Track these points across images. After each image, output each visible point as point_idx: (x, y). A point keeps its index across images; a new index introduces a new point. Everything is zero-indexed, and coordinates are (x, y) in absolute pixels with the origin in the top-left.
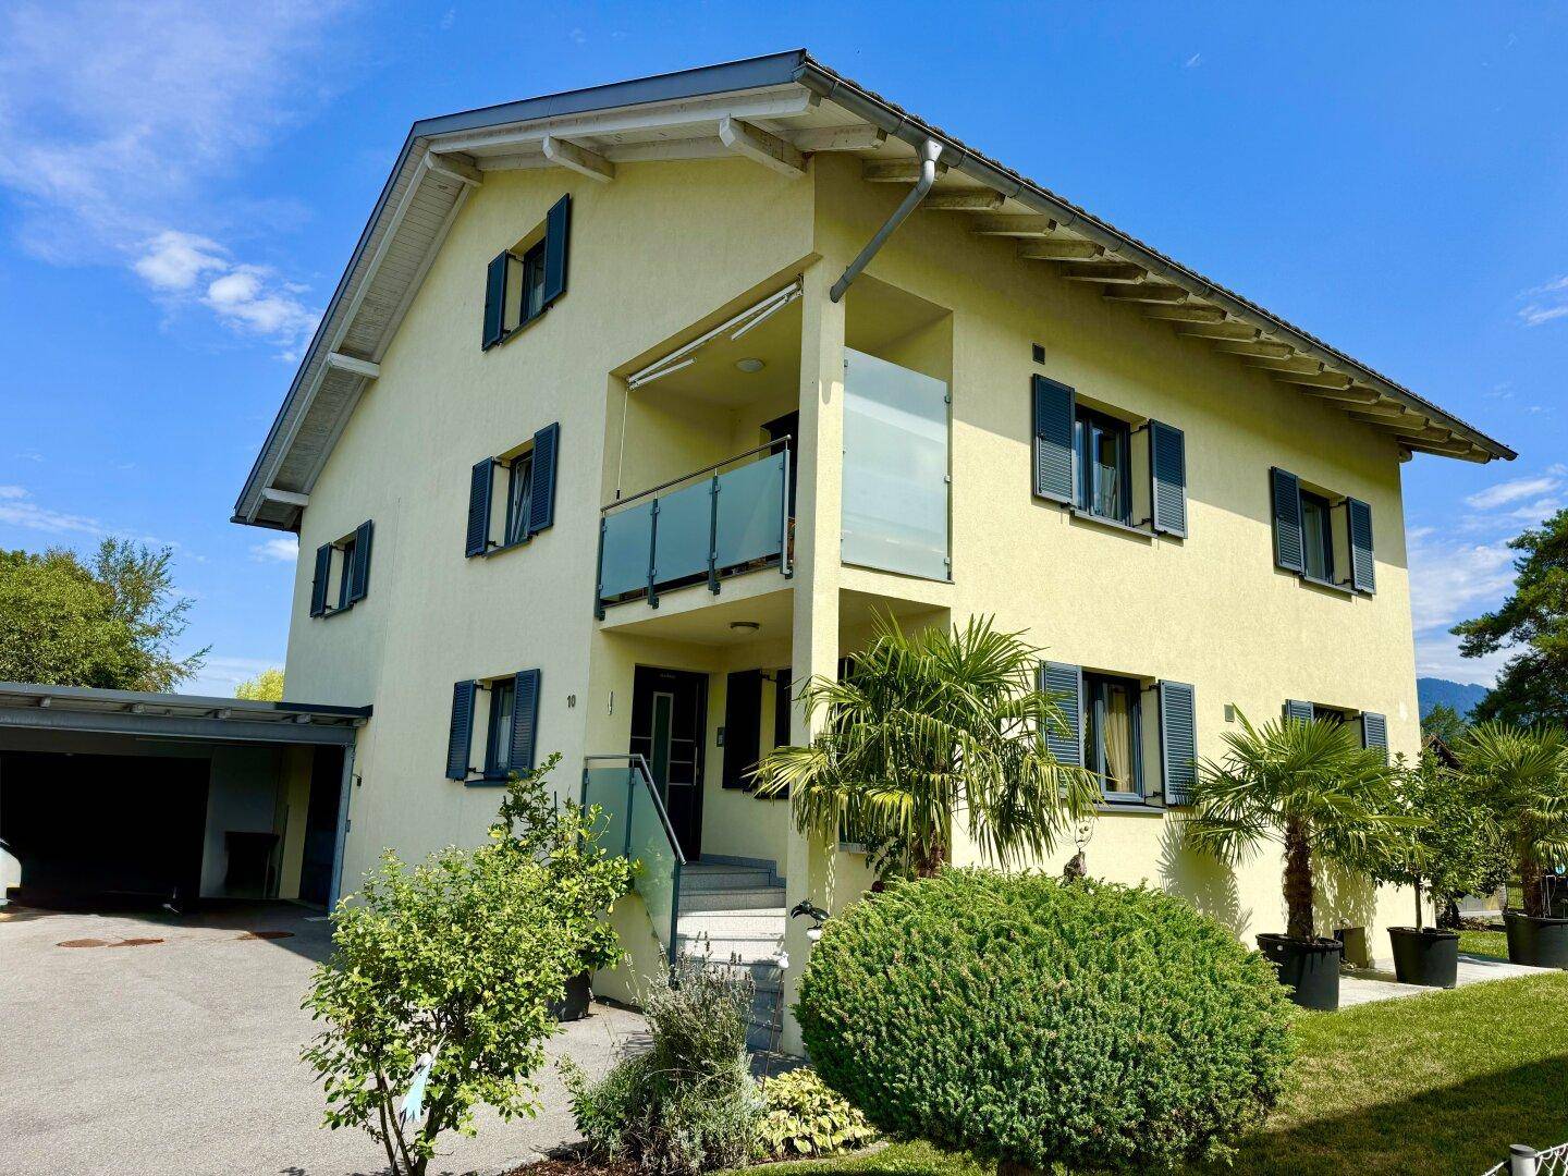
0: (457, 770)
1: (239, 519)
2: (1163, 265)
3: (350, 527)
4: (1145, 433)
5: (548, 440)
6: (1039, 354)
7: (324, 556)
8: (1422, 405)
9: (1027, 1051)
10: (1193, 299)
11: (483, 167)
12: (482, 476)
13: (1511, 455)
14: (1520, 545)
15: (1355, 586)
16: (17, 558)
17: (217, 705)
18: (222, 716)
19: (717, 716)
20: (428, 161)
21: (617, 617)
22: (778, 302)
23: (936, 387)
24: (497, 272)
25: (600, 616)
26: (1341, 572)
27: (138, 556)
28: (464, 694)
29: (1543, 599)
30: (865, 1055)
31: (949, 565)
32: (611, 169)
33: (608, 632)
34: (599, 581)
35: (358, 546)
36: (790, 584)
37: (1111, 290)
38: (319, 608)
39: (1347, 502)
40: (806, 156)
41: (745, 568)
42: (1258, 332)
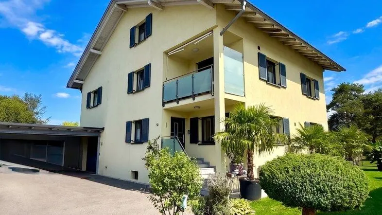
0: (128, 140)
1: (68, 87)
2: (285, 29)
3: (96, 88)
4: (278, 65)
5: (148, 67)
6: (259, 48)
7: (89, 95)
8: (330, 60)
9: (326, 187)
10: (290, 37)
11: (128, 7)
12: (131, 76)
13: (345, 70)
14: (332, 90)
15: (316, 98)
16: (5, 97)
17: (69, 128)
18: (71, 130)
19: (187, 127)
20: (116, 6)
21: (167, 106)
22: (207, 35)
23: (240, 54)
24: (133, 31)
25: (163, 106)
26: (313, 94)
27: (33, 96)
28: (129, 124)
29: (338, 101)
30: (287, 190)
31: (244, 93)
32: (163, 7)
33: (165, 109)
34: (163, 98)
35: (98, 93)
36: (213, 97)
37: (271, 35)
38: (88, 106)
39: (314, 80)
40: (214, 4)
41: (200, 95)
42: (301, 44)
